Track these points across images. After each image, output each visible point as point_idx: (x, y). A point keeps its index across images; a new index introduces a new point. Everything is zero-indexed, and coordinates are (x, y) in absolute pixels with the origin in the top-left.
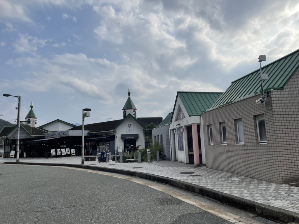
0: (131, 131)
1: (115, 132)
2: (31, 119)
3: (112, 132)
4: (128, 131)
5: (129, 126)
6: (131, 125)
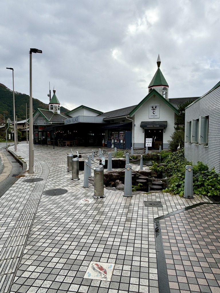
0: (156, 117)
1: (133, 118)
2: (54, 105)
3: (128, 117)
4: (152, 117)
5: (154, 109)
6: (156, 107)
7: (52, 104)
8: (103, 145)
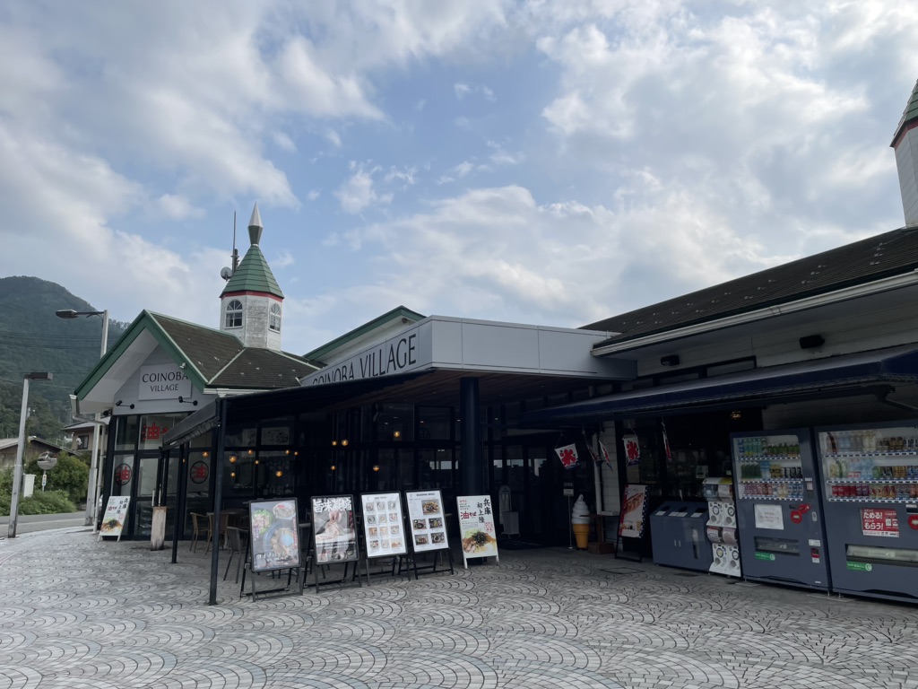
2: (248, 300)
7: (239, 298)
8: (582, 541)
